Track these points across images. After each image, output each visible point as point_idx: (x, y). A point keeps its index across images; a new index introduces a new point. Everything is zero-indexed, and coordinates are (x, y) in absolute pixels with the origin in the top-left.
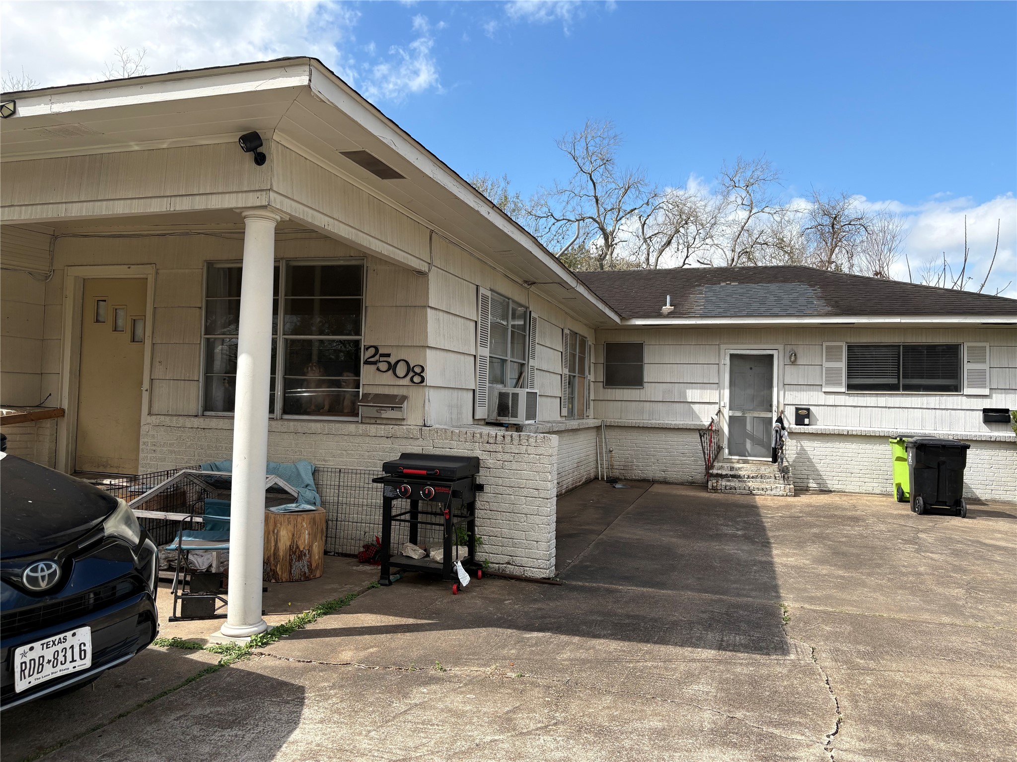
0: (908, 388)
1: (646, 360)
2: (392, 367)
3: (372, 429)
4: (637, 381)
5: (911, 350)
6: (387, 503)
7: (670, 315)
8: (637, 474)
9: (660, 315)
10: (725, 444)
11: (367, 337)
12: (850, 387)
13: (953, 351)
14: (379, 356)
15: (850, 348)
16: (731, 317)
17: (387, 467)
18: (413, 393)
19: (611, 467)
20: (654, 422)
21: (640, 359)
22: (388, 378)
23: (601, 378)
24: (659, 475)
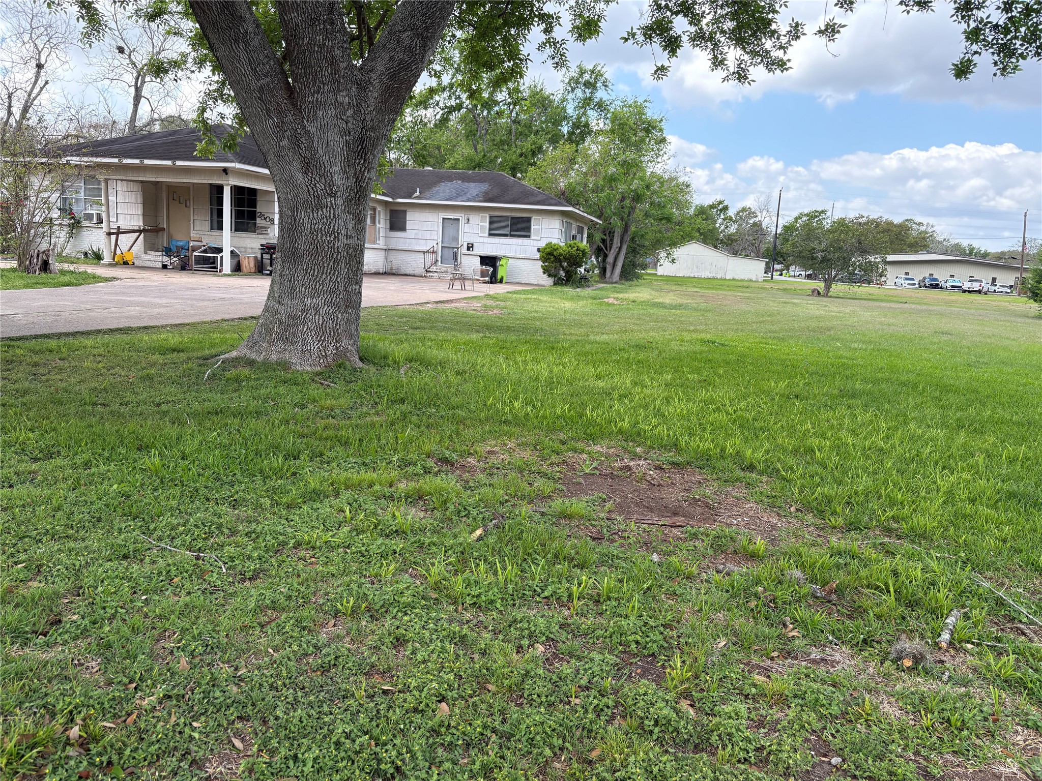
0: (512, 236)
1: (408, 218)
2: (265, 219)
3: (260, 236)
4: (403, 228)
5: (514, 219)
6: (262, 254)
7: (417, 198)
8: (402, 272)
9: (410, 198)
10: (439, 259)
11: (258, 210)
12: (490, 235)
13: (529, 219)
14: (262, 215)
15: (491, 217)
16: (447, 200)
17: (262, 245)
18: (271, 226)
19: (392, 268)
20: (410, 248)
21: (405, 218)
22: (264, 222)
23: (388, 226)
24: (412, 273)
